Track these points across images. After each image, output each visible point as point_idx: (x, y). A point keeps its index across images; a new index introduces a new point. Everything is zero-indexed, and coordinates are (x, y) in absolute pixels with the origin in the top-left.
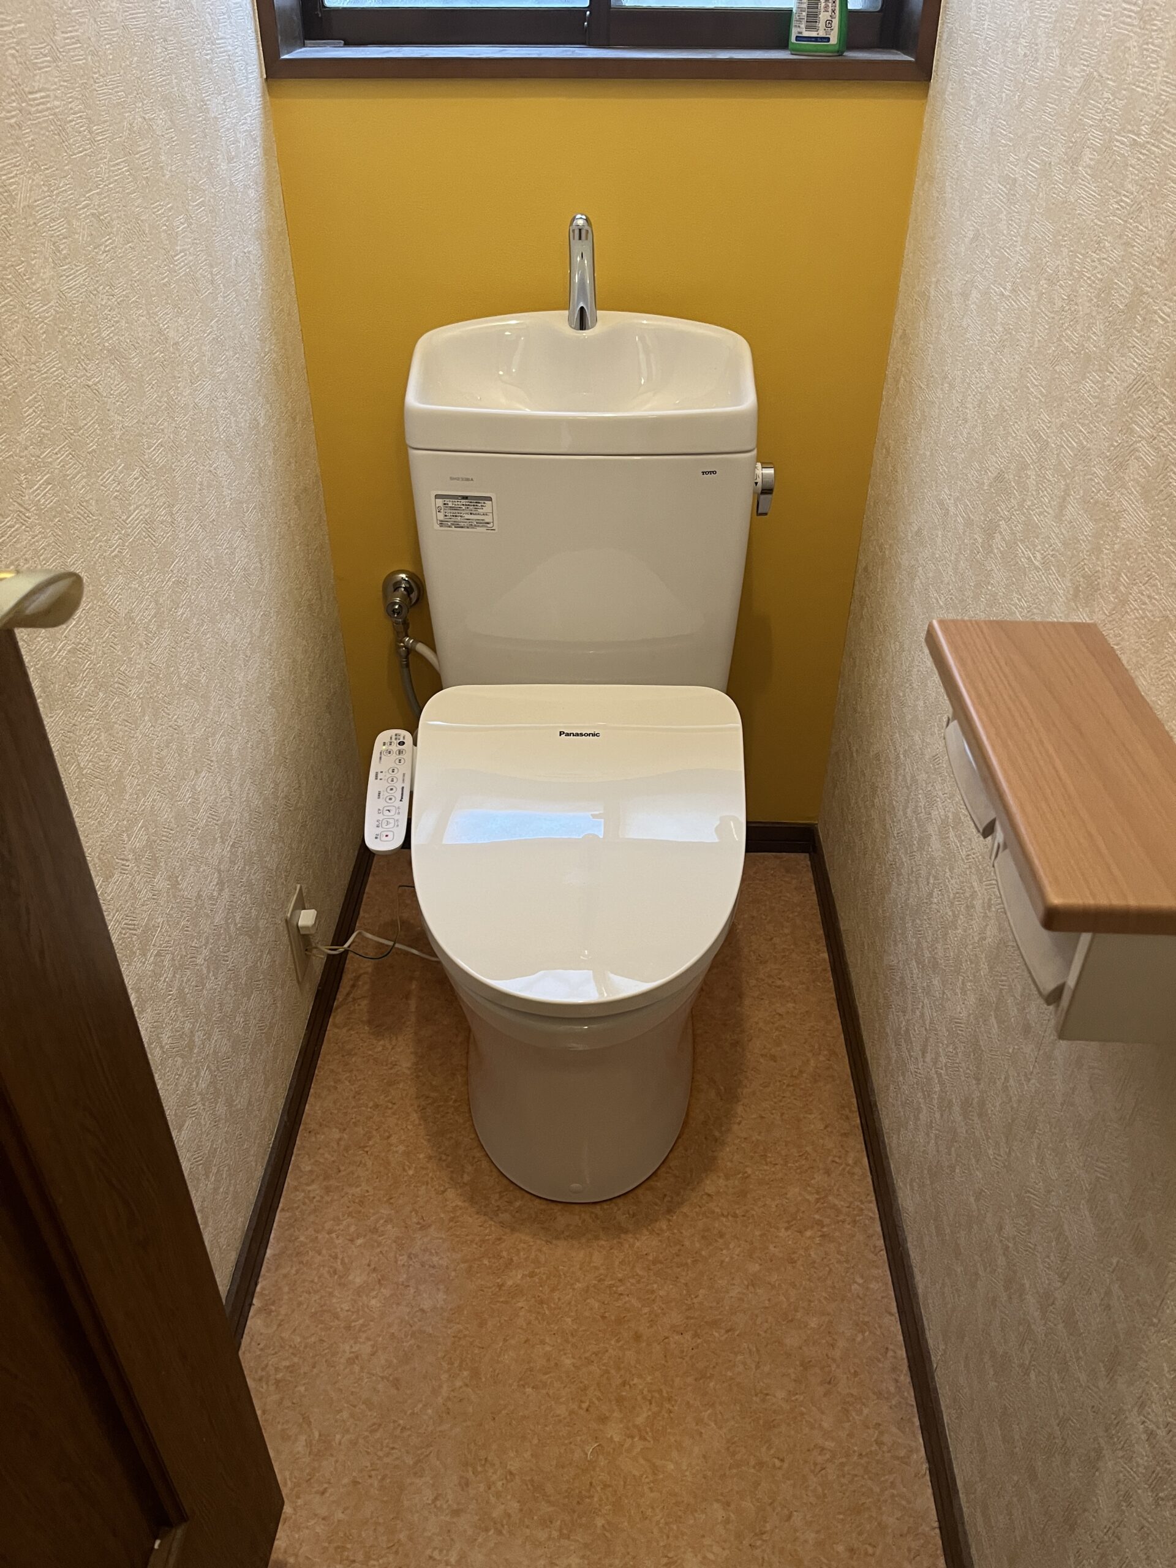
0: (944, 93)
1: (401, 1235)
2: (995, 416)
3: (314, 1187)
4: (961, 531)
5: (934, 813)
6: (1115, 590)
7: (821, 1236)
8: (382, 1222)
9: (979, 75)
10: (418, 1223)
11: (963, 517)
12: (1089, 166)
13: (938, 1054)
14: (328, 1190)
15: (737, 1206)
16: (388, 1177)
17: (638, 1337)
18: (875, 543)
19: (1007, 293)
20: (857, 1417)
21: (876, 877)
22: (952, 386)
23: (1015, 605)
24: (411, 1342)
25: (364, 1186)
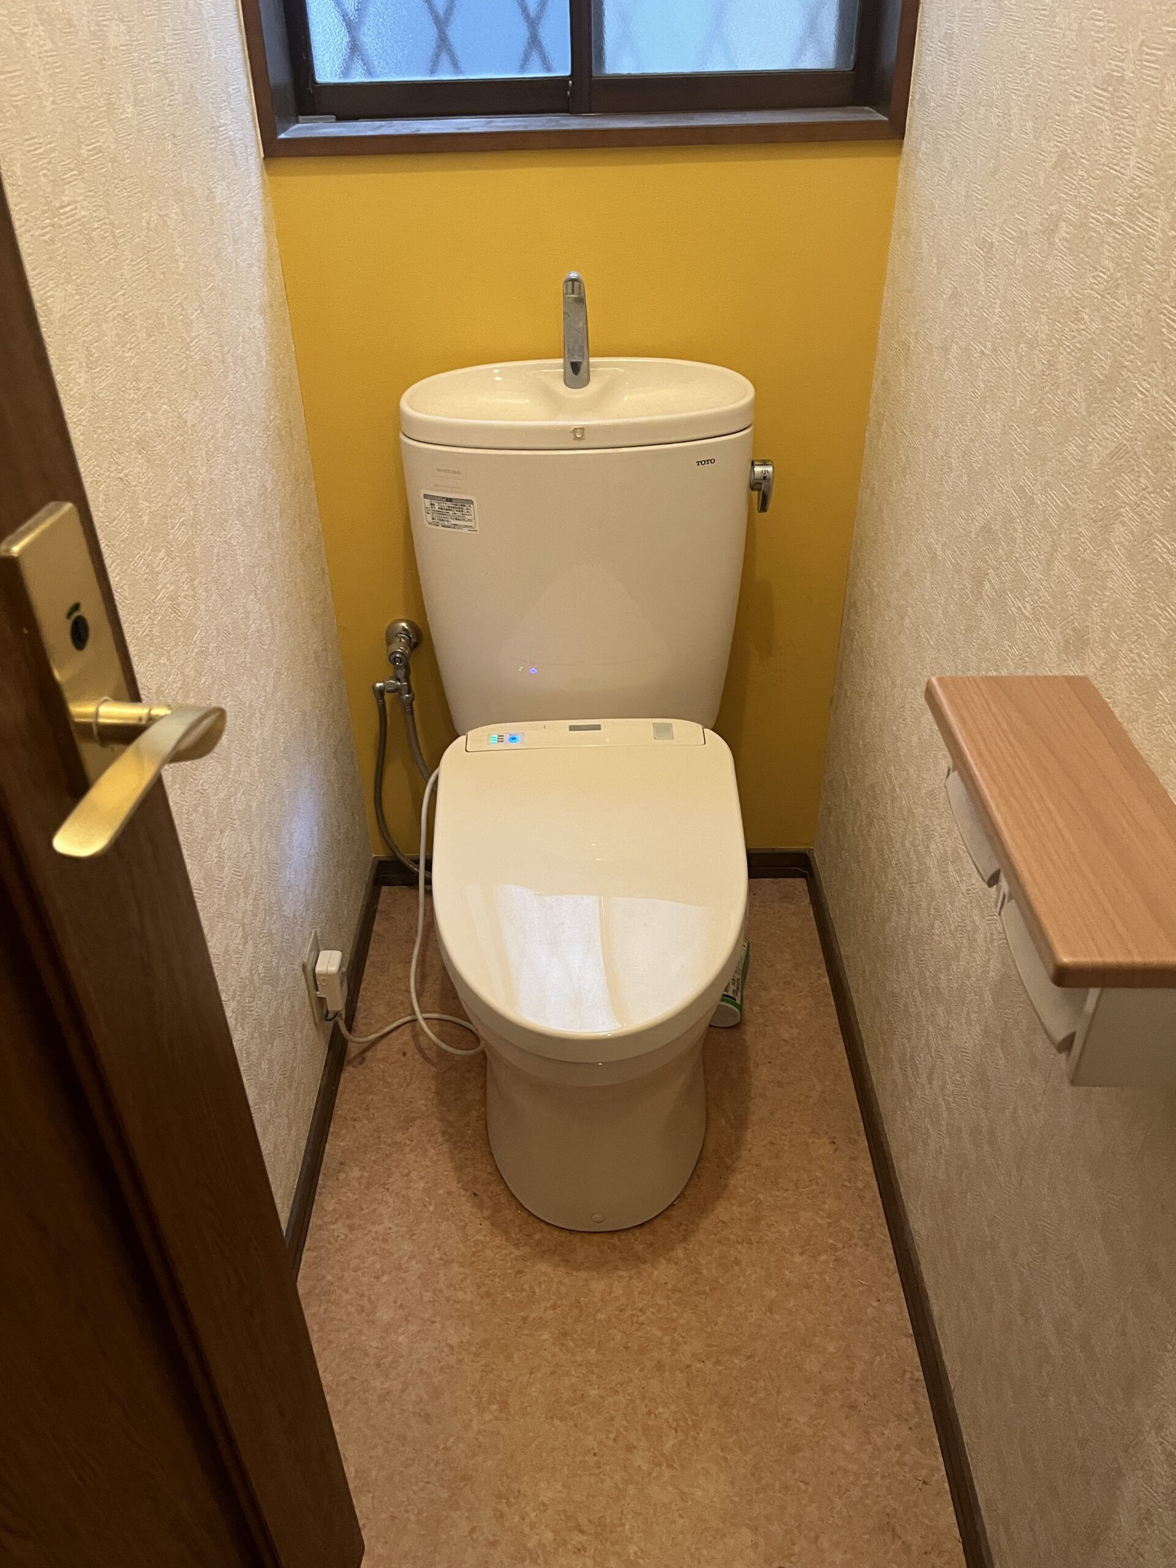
0: (918, 152)
1: (425, 1271)
2: (979, 469)
3: (339, 1225)
4: (950, 576)
5: (933, 846)
6: (1105, 646)
7: (835, 1260)
8: (406, 1258)
9: (953, 138)
10: (441, 1259)
11: (951, 562)
12: (1065, 239)
13: (945, 1082)
14: (351, 1228)
15: (750, 1233)
16: (409, 1215)
17: (660, 1366)
18: (862, 580)
19: (987, 352)
20: (878, 1440)
21: (875, 905)
22: (936, 435)
23: (1007, 652)
24: (440, 1377)
25: (387, 1224)
